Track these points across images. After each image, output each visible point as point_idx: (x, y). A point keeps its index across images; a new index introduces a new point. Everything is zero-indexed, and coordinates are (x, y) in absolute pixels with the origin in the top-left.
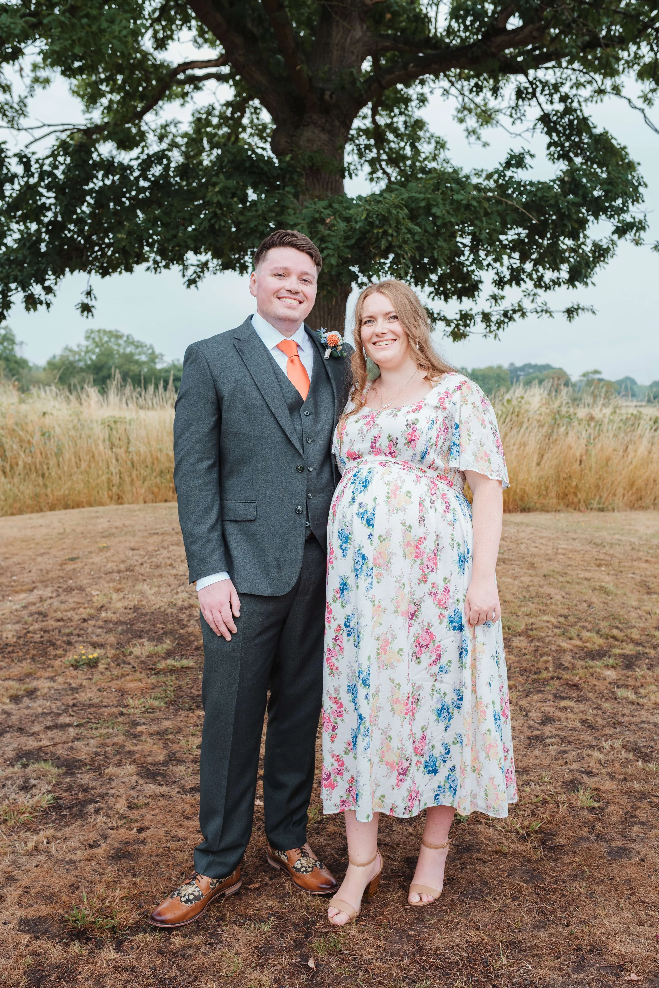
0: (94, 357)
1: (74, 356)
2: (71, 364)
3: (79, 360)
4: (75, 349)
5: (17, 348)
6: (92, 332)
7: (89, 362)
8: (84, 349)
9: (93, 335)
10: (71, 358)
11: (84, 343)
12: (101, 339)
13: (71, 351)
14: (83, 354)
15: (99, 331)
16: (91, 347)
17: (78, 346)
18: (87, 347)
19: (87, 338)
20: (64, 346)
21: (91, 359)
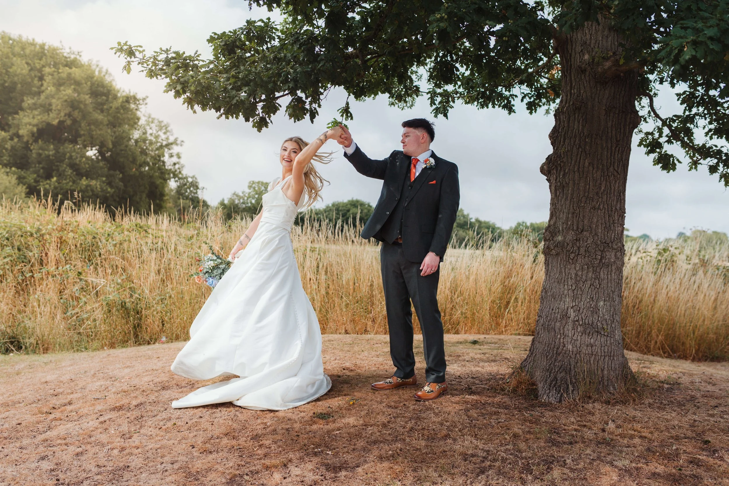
0: (253, 201)
1: (239, 200)
2: (237, 205)
3: (243, 203)
4: (241, 194)
5: (199, 192)
6: (254, 183)
7: (250, 205)
8: (247, 195)
9: (254, 185)
10: (237, 202)
11: (247, 191)
12: (259, 188)
13: (237, 196)
14: (246, 198)
15: (258, 183)
16: (253, 193)
17: (243, 193)
18: (250, 193)
19: (250, 187)
20: (233, 192)
21: (251, 203)
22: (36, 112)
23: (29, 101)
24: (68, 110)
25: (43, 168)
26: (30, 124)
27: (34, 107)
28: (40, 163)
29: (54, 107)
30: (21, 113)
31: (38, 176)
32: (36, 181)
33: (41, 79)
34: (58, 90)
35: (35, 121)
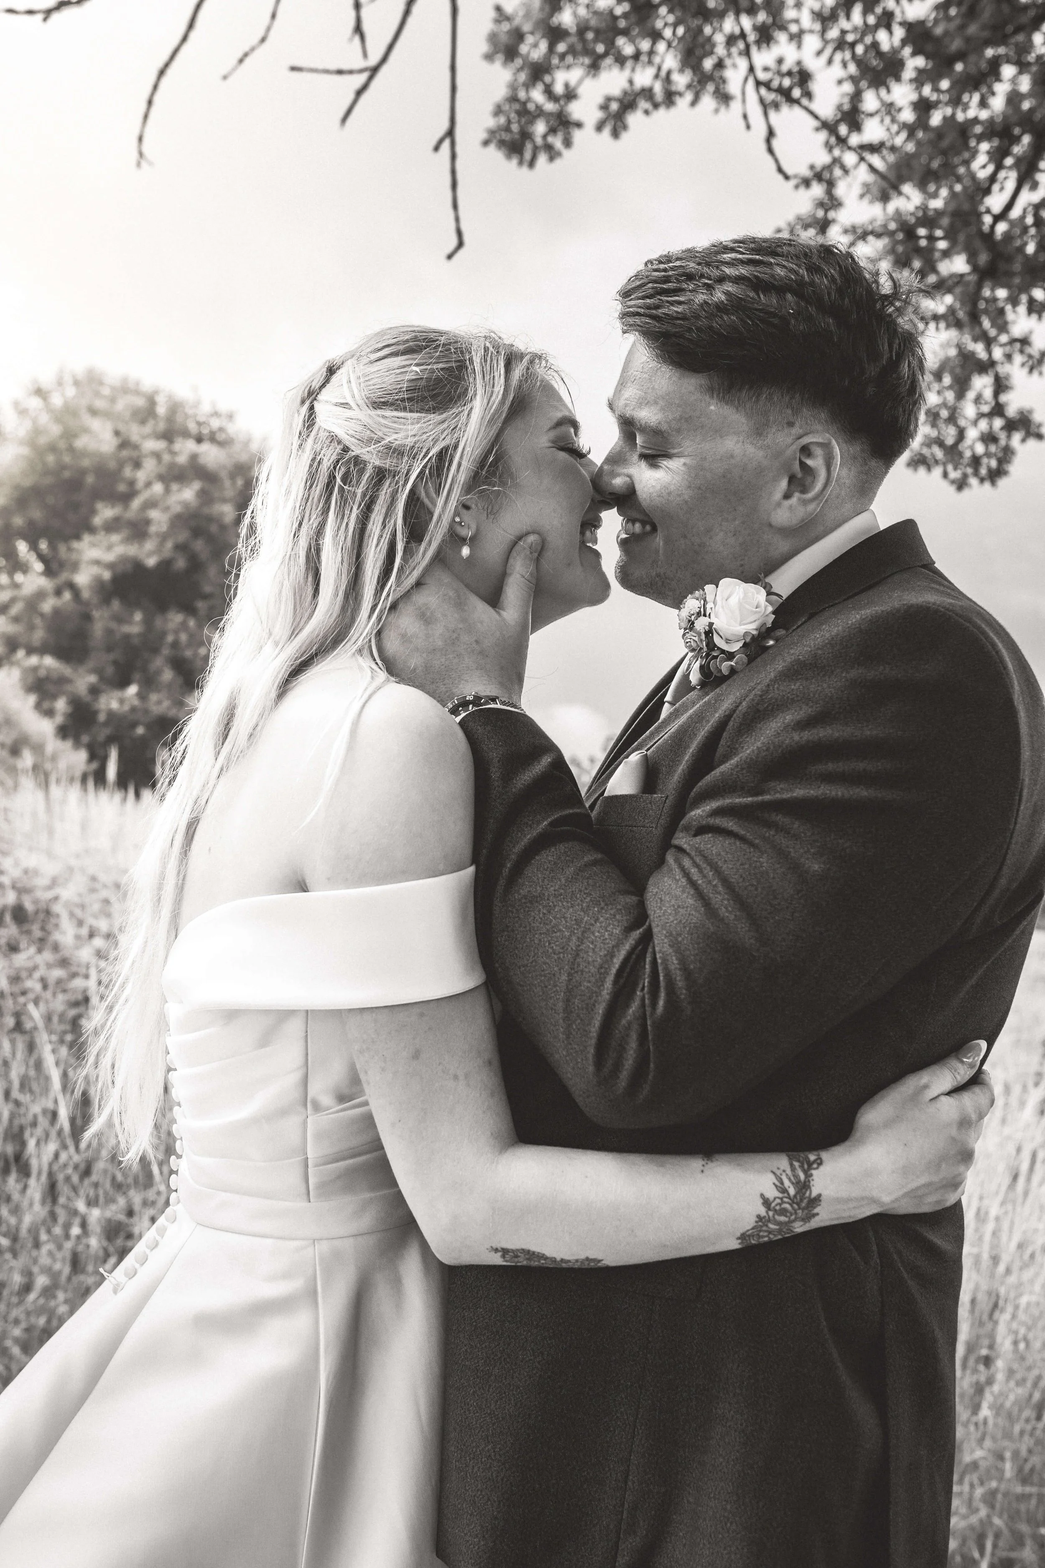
22: (115, 538)
23: (105, 512)
24: (183, 536)
25: (115, 663)
26: (97, 562)
27: (111, 527)
28: (109, 649)
29: (153, 529)
30: (87, 538)
31: (102, 678)
32: (94, 691)
33: (137, 465)
34: (167, 490)
35: (110, 557)
